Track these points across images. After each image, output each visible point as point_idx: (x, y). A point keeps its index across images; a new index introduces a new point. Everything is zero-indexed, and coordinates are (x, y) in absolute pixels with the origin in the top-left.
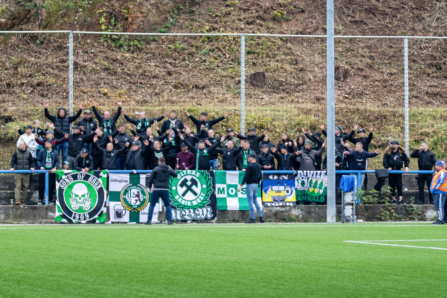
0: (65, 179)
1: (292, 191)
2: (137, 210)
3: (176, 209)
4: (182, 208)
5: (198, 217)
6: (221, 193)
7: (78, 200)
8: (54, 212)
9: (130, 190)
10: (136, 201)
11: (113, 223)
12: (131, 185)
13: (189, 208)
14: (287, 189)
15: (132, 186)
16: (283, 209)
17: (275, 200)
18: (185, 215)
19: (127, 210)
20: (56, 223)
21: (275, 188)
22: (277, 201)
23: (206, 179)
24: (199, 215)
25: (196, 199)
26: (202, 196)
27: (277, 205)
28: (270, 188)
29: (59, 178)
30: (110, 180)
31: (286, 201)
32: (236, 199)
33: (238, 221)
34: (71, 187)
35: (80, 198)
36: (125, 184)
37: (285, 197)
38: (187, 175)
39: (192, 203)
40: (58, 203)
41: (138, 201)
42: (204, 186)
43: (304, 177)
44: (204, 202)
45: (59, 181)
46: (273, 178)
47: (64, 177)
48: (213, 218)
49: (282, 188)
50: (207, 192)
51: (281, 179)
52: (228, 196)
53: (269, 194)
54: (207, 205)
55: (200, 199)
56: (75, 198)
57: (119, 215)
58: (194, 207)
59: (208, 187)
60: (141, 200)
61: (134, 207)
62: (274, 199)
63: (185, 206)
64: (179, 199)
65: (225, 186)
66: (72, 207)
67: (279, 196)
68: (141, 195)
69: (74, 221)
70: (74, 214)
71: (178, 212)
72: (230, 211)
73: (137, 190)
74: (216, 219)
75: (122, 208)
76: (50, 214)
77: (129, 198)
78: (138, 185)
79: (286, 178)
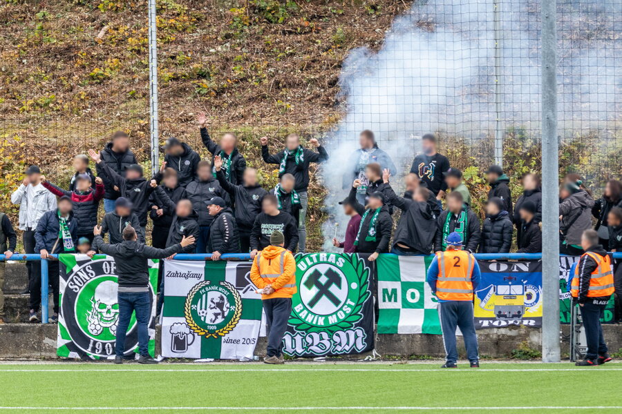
0: (79, 273)
1: (538, 295)
2: (217, 334)
3: (294, 332)
4: (306, 330)
5: (339, 348)
6: (390, 300)
7: (104, 315)
8: (54, 337)
9: (206, 293)
10: (216, 315)
11: (165, 359)
12: (208, 283)
13: (320, 330)
14: (529, 291)
15: (211, 285)
16: (513, 333)
17: (500, 315)
18: (312, 344)
19: (196, 334)
20: (58, 359)
21: (503, 289)
22: (505, 316)
23: (356, 270)
24: (340, 344)
25: (335, 313)
26: (349, 306)
27: (504, 323)
28: (492, 288)
29: (68, 271)
30: (166, 273)
31: (524, 316)
32: (420, 313)
33: (417, 358)
34: (91, 289)
35: (108, 311)
36: (196, 281)
37: (523, 307)
38: (319, 263)
39: (326, 320)
40: (62, 320)
41: (220, 317)
42: (354, 286)
43: (562, 270)
44: (350, 319)
45: (66, 278)
46: (498, 268)
47: (76, 268)
48: (368, 351)
49: (517, 289)
50: (360, 298)
51: (515, 270)
52: (403, 307)
53: (490, 302)
54: (356, 325)
55: (345, 312)
56: (99, 310)
57: (179, 344)
58: (330, 328)
59: (361, 288)
60: (226, 314)
61: (211, 328)
62: (500, 312)
63: (312, 326)
64: (302, 311)
65: (397, 285)
66: (89, 328)
67: (511, 307)
68: (227, 304)
69: (92, 356)
70: (92, 341)
71: (298, 338)
72: (404, 335)
73: (219, 294)
74: (374, 352)
75: (187, 331)
76: (47, 341)
77: (203, 310)
78: (222, 284)
79: (525, 268)
